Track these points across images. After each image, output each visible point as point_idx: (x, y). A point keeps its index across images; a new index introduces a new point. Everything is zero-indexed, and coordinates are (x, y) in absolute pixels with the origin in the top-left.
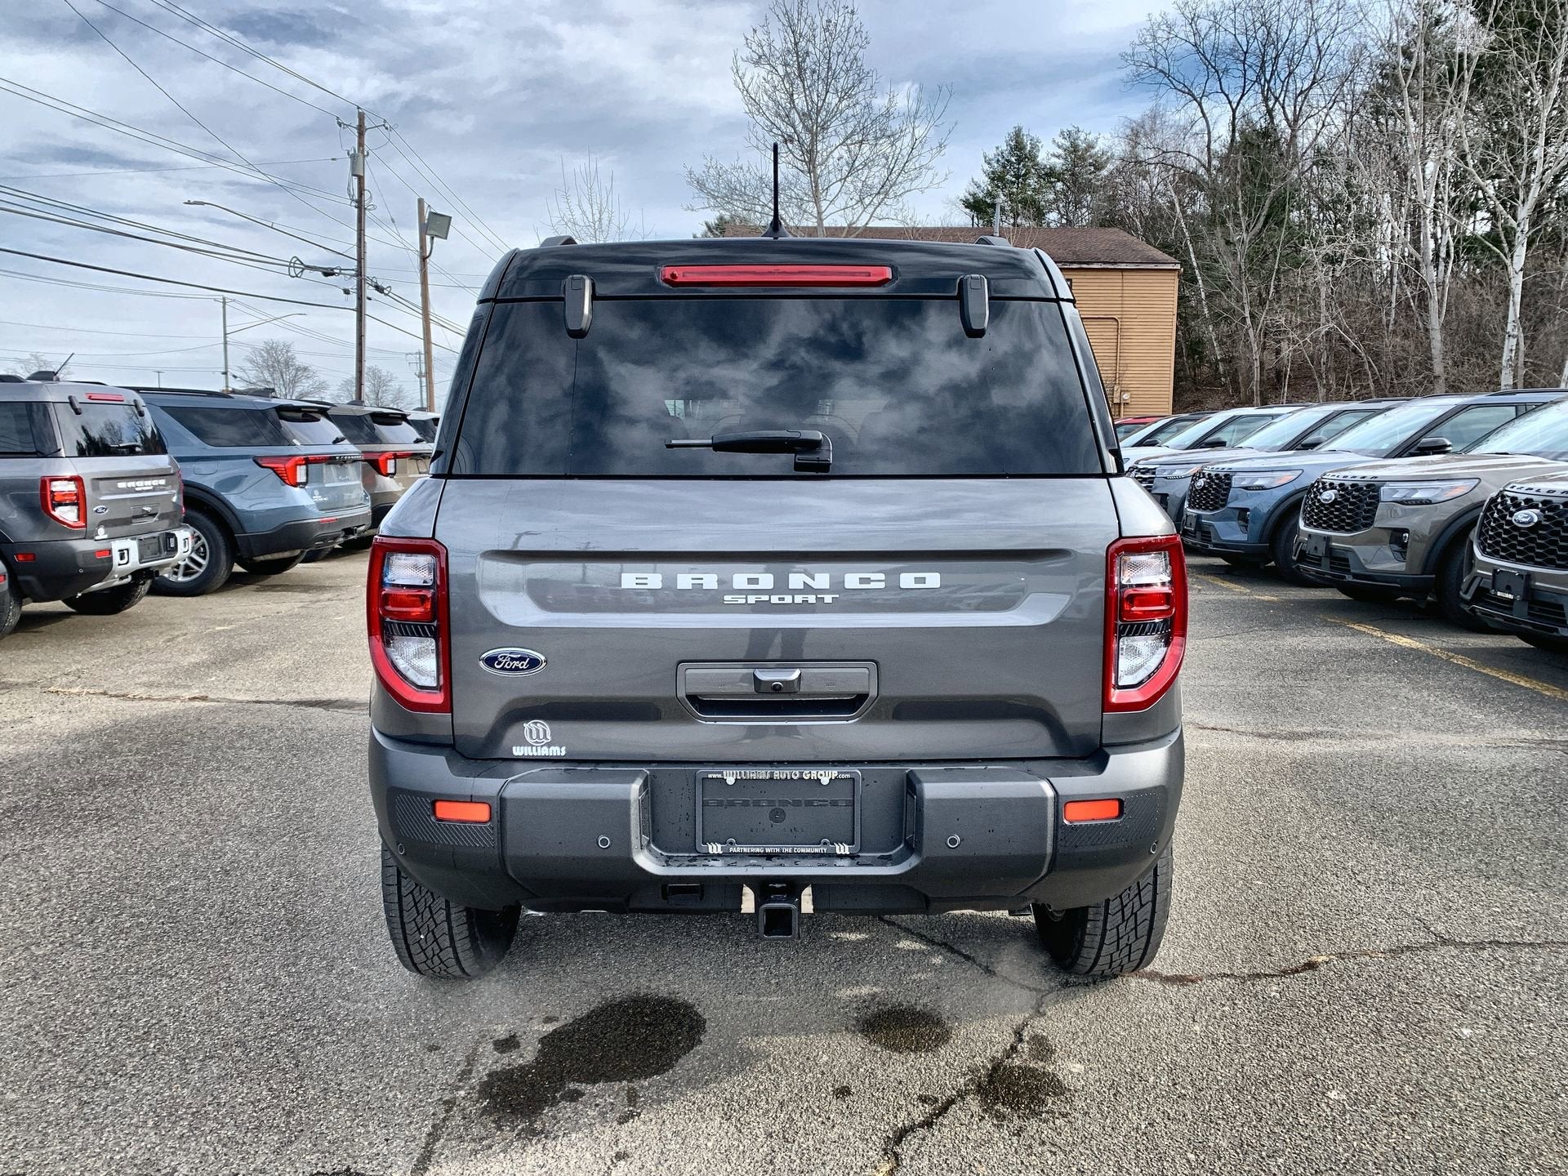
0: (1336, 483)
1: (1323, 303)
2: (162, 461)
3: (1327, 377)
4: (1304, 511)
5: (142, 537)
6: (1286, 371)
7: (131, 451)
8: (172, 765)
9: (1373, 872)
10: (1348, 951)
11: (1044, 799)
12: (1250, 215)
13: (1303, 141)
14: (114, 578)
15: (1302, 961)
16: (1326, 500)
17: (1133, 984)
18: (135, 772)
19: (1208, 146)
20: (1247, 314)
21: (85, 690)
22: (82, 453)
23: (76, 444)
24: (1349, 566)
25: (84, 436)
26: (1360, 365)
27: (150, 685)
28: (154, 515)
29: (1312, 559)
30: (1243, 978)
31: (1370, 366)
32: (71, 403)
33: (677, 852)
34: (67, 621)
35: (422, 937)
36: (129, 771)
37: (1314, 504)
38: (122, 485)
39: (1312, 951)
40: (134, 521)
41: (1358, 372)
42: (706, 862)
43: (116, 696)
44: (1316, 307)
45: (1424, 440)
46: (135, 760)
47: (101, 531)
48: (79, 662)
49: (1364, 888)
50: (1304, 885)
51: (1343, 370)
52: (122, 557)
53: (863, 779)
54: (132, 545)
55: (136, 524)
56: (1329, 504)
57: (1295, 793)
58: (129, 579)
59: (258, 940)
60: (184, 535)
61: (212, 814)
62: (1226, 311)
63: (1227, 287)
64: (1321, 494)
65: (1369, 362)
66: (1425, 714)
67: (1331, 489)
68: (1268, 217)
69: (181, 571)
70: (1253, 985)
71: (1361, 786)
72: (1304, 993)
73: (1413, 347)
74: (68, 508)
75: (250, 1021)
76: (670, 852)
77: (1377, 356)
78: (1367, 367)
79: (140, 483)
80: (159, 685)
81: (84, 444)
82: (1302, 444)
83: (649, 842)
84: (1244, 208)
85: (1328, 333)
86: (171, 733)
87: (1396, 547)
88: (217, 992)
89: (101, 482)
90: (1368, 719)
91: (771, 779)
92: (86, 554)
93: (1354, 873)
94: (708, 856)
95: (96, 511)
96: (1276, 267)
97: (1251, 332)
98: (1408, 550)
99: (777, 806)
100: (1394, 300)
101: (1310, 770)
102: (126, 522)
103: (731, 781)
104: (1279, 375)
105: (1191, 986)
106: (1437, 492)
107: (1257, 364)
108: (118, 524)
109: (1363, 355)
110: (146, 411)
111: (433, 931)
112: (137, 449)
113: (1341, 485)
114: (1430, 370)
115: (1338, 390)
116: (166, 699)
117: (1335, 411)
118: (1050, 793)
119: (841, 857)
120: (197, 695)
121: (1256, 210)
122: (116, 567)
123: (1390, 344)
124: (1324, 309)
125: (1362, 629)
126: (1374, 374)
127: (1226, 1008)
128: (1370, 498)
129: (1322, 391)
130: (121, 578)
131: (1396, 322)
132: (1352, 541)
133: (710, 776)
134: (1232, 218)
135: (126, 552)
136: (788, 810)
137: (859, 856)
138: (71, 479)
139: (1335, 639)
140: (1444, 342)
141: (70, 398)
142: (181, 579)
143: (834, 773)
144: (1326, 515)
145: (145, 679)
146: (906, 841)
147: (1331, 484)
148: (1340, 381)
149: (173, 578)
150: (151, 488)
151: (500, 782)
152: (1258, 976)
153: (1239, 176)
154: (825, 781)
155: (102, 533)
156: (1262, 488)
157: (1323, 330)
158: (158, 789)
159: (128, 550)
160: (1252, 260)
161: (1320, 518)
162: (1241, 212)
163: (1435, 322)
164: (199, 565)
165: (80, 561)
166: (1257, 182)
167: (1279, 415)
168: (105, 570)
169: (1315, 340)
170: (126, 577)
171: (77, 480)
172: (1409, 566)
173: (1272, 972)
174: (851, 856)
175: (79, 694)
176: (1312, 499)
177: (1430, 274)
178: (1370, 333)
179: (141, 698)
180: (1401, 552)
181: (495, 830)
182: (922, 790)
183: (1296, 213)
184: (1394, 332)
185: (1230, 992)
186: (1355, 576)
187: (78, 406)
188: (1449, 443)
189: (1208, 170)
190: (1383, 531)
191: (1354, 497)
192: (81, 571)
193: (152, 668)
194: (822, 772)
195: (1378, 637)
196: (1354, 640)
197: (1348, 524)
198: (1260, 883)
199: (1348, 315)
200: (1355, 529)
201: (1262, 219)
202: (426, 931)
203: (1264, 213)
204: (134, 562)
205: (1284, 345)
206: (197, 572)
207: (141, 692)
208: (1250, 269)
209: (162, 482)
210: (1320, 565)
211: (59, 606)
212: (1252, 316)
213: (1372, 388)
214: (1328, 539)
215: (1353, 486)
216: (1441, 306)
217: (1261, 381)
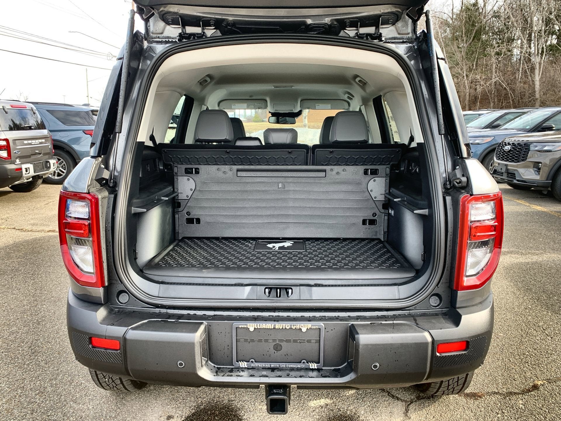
0: (511, 143)
1: (494, 71)
2: (45, 132)
3: (494, 99)
4: (496, 153)
5: (35, 163)
6: (479, 97)
7: (30, 128)
8: (31, 264)
9: (552, 329)
10: (551, 378)
11: (427, 343)
12: (468, 36)
13: (489, 8)
14: (24, 179)
15: (531, 384)
16: (506, 150)
17: (451, 398)
18: (15, 267)
19: (452, 10)
20: (465, 75)
21: (7, 227)
22: (11, 129)
23: (8, 126)
24: (515, 176)
25: (12, 122)
26: (507, 94)
27: (33, 225)
28: (40, 154)
29: (499, 173)
30: (504, 395)
31: (511, 94)
32: (4, 109)
33: (223, 365)
34: (9, 195)
35: (106, 380)
36: (12, 267)
37: (501, 151)
38: (26, 142)
39: (534, 378)
40: (31, 156)
41: (506, 97)
42: (239, 374)
43: (19, 230)
44: (492, 72)
45: (544, 125)
46: (17, 262)
47: (18, 160)
48: (9, 213)
49: (550, 339)
50: (522, 336)
51: (501, 96)
52: (26, 171)
53: (325, 329)
54: (31, 166)
55: (33, 157)
56: (508, 151)
57: (508, 284)
58: (31, 179)
59: (42, 364)
60: (52, 162)
61: (41, 290)
62: (457, 74)
63: (458, 64)
64: (504, 147)
65: (511, 93)
66: (555, 243)
67: (508, 145)
68: (474, 37)
69: (56, 174)
70: (510, 399)
71: (536, 280)
72: (536, 406)
73: (527, 88)
74: (4, 151)
75: (26, 415)
76: (219, 365)
77: (514, 91)
78: (510, 95)
79: (33, 141)
80: (37, 225)
81: (12, 126)
82: (492, 126)
83: (207, 362)
84: (465, 34)
85: (495, 82)
86: (35, 248)
87: (536, 169)
88: (16, 396)
89: (16, 141)
90: (531, 245)
91: (274, 328)
92: (11, 170)
93: (544, 329)
94: (239, 369)
95: (15, 153)
96: (477, 57)
97: (466, 82)
98: (541, 171)
99: (277, 342)
100: (521, 69)
101: (512, 271)
102: (29, 156)
103: (252, 329)
104: (476, 98)
105: (480, 400)
106: (554, 147)
107: (468, 94)
108: (25, 157)
109: (508, 90)
110: (37, 112)
111: (111, 378)
112: (32, 128)
113: (513, 144)
114: (535, 97)
115: (498, 104)
116: (38, 231)
117: (505, 113)
118: (429, 339)
119: (313, 370)
120: (51, 229)
121: (470, 35)
122: (24, 175)
123: (519, 86)
124: (494, 73)
125: (520, 202)
126: (512, 98)
127: (499, 415)
128: (526, 149)
129: (492, 104)
130: (27, 179)
131: (521, 78)
132: (517, 166)
133: (240, 326)
134: (460, 38)
135: (28, 169)
136: (283, 344)
137: (322, 369)
138: (4, 140)
139: (510, 207)
140: (540, 85)
141: (3, 107)
142: (56, 178)
143: (309, 325)
144: (506, 156)
145: (32, 222)
146: (348, 363)
147: (509, 143)
148: (499, 100)
149: (53, 177)
150: (39, 143)
151: (124, 329)
152: (511, 393)
153: (464, 21)
154: (304, 330)
155: (18, 162)
156: (478, 144)
157: (494, 80)
158: (22, 277)
159: (29, 168)
160: (468, 54)
161: (504, 157)
162: (464, 35)
163: (537, 78)
164: (63, 172)
165: (9, 173)
166: (471, 23)
167: (482, 114)
168: (20, 177)
169: (490, 85)
170: (30, 178)
171: (7, 140)
172: (541, 177)
173: (518, 391)
174: (318, 370)
175: (4, 229)
176: (500, 149)
177: (536, 60)
178: (511, 82)
179: (28, 231)
180: (538, 172)
181: (123, 354)
182: (358, 339)
183: (484, 36)
184: (520, 82)
185: (500, 405)
186: (518, 181)
187: (6, 110)
188: (554, 126)
189: (452, 19)
190: (531, 162)
191: (518, 149)
192: (10, 177)
193: (36, 216)
194: (303, 325)
195: (527, 206)
196: (518, 207)
197: (516, 160)
198: (502, 335)
199: (503, 75)
200: (518, 162)
201: (472, 38)
202: (108, 378)
203: (473, 36)
204: (32, 173)
205: (478, 87)
206: (62, 175)
207: (29, 228)
208: (466, 58)
209: (43, 140)
210: (502, 175)
211: (7, 189)
212: (467, 76)
213: (511, 103)
214: (506, 165)
215: (518, 144)
216: (539, 72)
217: (469, 100)
